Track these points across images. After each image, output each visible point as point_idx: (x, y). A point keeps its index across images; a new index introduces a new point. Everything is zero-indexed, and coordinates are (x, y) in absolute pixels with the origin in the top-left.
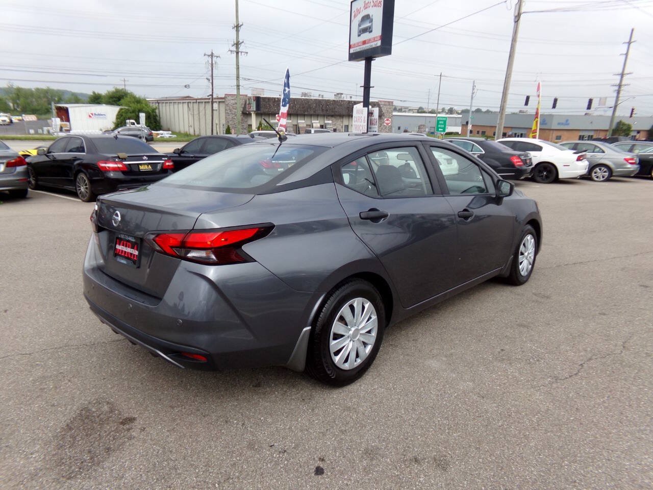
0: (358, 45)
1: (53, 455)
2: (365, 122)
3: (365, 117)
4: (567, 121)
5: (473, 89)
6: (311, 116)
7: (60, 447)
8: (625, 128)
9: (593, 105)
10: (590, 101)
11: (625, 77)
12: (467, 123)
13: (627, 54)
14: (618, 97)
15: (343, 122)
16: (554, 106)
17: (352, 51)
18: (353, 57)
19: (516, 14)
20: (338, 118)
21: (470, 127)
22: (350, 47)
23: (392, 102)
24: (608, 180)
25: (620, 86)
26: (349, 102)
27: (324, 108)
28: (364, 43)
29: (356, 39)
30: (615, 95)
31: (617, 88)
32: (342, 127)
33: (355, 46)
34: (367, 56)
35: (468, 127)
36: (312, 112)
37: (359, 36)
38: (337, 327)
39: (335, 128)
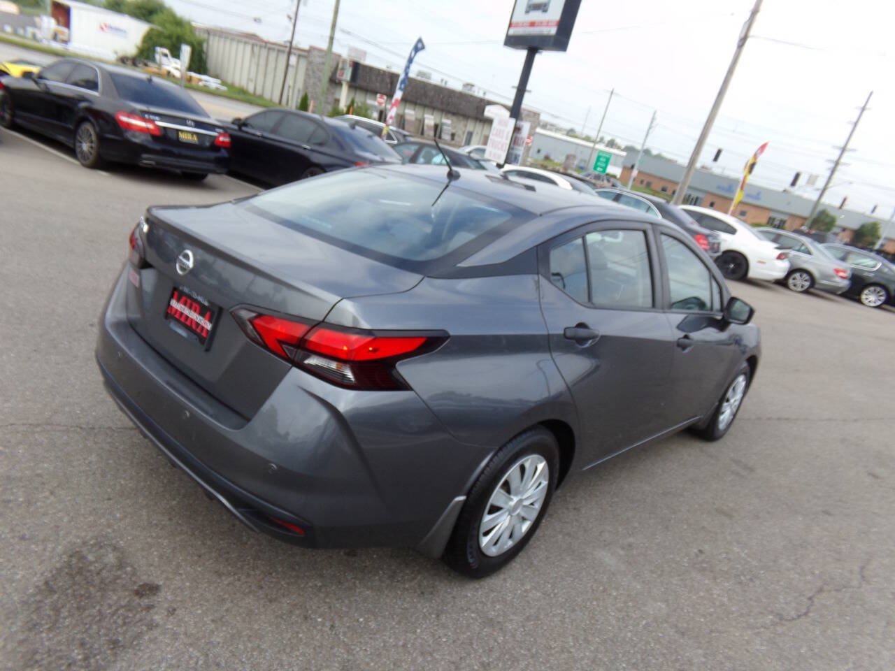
0: (523, 25)
1: (21, 642)
3: (508, 133)
5: (652, 122)
6: (425, 106)
7: (33, 627)
8: (827, 220)
10: (797, 176)
11: (846, 154)
12: (633, 167)
13: (856, 124)
14: (830, 179)
15: (466, 126)
16: (749, 171)
17: (512, 32)
18: (513, 41)
19: (743, 35)
20: (461, 118)
21: (635, 173)
22: (510, 25)
23: (539, 115)
24: (806, 292)
25: (837, 163)
26: (481, 100)
27: (444, 100)
28: (532, 24)
29: (521, 17)
30: (828, 174)
31: (832, 165)
32: (464, 133)
33: (517, 25)
34: (532, 45)
35: (631, 172)
36: (427, 102)
37: (527, 12)
38: (497, 496)
39: (454, 131)
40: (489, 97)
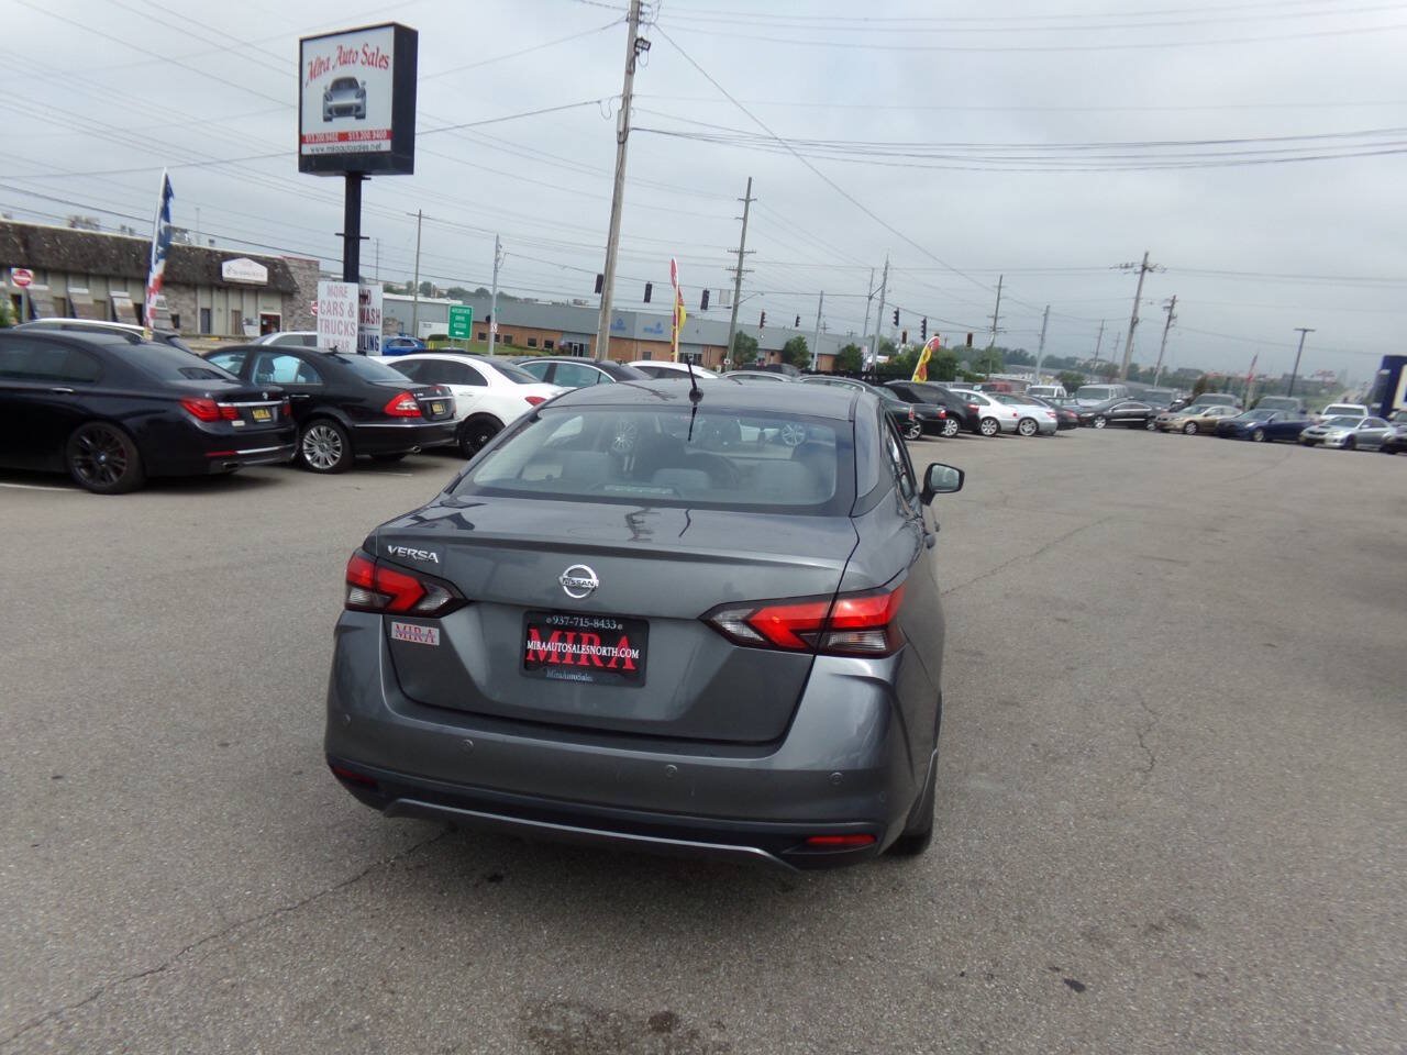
0: (325, 139)
2: (351, 316)
3: (351, 305)
4: (659, 325)
5: (497, 252)
6: (106, 278)
8: (748, 344)
9: (711, 302)
10: (706, 294)
11: (746, 258)
12: (488, 319)
13: (745, 219)
14: (737, 291)
15: (195, 301)
16: (647, 299)
17: (307, 150)
18: (312, 164)
19: (621, 129)
20: (182, 289)
21: (494, 328)
22: (302, 140)
25: (739, 271)
27: (141, 262)
28: (343, 137)
29: (316, 124)
30: (733, 286)
31: (735, 275)
32: (195, 313)
33: (315, 139)
34: (355, 169)
35: (489, 328)
36: (108, 270)
37: (327, 119)
39: (175, 312)
40: (220, 247)
